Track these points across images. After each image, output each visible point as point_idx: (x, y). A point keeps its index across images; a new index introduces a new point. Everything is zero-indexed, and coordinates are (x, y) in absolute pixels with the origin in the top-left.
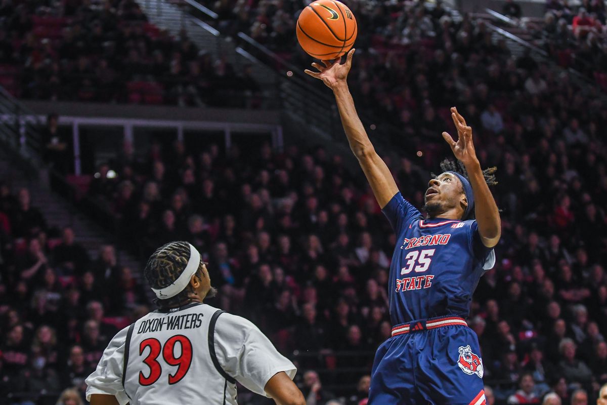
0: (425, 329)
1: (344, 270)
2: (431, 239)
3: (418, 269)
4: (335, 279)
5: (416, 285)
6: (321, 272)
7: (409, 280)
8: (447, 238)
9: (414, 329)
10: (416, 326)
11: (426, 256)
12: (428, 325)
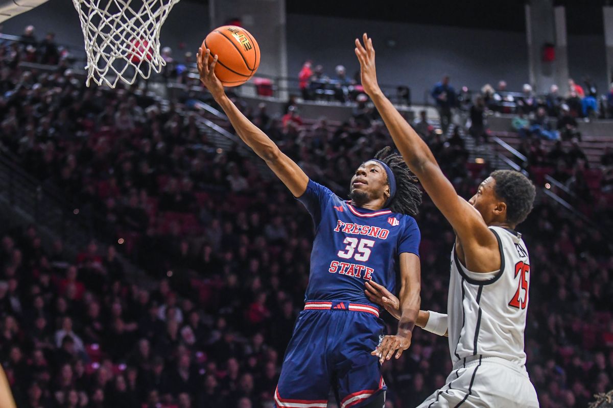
0: (347, 309)
1: (39, 354)
2: (370, 230)
3: (358, 257)
4: (30, 362)
5: (355, 273)
6: (16, 353)
7: (348, 265)
8: (386, 234)
9: (336, 308)
10: (339, 305)
11: (366, 246)
12: (350, 307)
